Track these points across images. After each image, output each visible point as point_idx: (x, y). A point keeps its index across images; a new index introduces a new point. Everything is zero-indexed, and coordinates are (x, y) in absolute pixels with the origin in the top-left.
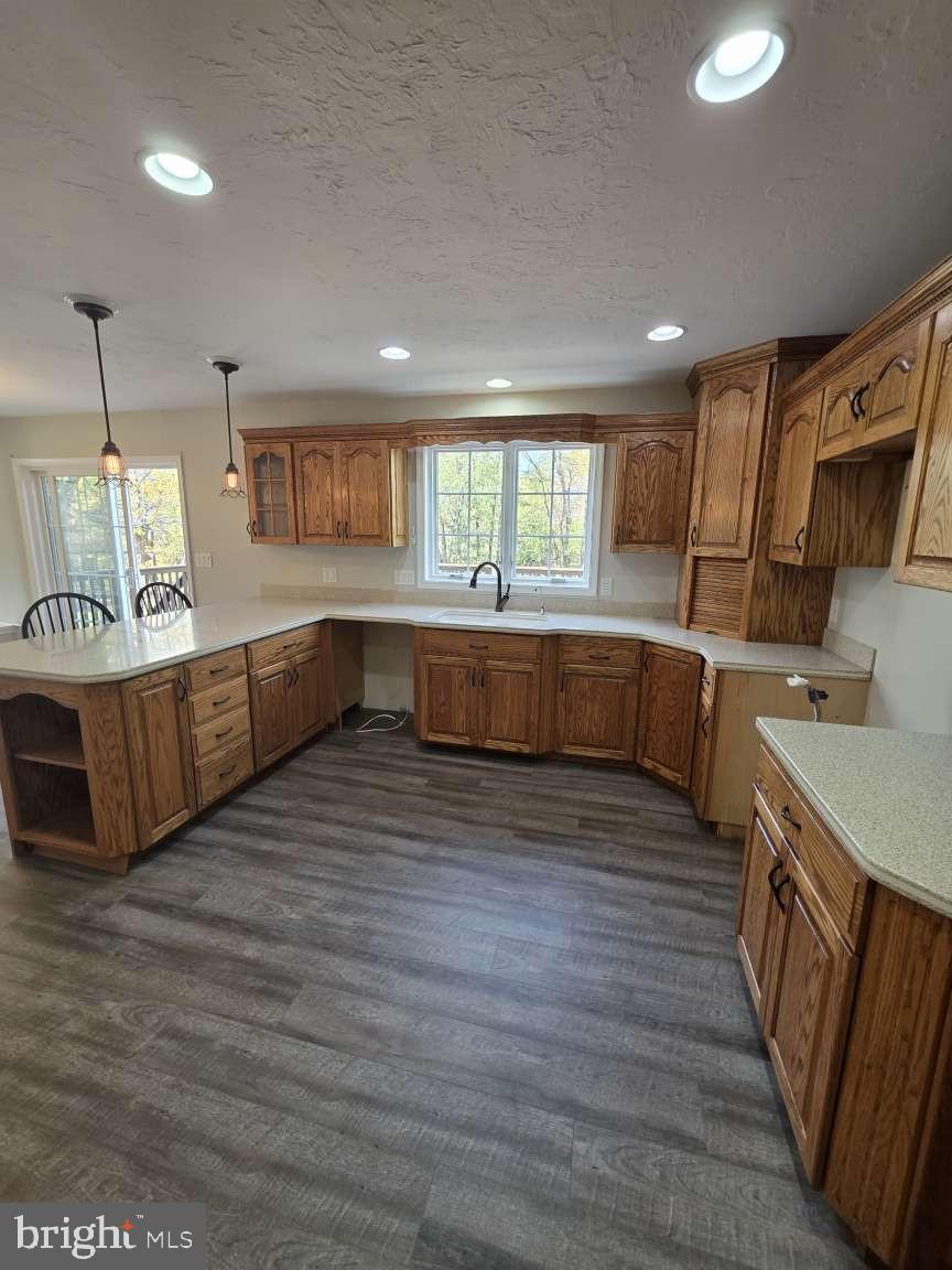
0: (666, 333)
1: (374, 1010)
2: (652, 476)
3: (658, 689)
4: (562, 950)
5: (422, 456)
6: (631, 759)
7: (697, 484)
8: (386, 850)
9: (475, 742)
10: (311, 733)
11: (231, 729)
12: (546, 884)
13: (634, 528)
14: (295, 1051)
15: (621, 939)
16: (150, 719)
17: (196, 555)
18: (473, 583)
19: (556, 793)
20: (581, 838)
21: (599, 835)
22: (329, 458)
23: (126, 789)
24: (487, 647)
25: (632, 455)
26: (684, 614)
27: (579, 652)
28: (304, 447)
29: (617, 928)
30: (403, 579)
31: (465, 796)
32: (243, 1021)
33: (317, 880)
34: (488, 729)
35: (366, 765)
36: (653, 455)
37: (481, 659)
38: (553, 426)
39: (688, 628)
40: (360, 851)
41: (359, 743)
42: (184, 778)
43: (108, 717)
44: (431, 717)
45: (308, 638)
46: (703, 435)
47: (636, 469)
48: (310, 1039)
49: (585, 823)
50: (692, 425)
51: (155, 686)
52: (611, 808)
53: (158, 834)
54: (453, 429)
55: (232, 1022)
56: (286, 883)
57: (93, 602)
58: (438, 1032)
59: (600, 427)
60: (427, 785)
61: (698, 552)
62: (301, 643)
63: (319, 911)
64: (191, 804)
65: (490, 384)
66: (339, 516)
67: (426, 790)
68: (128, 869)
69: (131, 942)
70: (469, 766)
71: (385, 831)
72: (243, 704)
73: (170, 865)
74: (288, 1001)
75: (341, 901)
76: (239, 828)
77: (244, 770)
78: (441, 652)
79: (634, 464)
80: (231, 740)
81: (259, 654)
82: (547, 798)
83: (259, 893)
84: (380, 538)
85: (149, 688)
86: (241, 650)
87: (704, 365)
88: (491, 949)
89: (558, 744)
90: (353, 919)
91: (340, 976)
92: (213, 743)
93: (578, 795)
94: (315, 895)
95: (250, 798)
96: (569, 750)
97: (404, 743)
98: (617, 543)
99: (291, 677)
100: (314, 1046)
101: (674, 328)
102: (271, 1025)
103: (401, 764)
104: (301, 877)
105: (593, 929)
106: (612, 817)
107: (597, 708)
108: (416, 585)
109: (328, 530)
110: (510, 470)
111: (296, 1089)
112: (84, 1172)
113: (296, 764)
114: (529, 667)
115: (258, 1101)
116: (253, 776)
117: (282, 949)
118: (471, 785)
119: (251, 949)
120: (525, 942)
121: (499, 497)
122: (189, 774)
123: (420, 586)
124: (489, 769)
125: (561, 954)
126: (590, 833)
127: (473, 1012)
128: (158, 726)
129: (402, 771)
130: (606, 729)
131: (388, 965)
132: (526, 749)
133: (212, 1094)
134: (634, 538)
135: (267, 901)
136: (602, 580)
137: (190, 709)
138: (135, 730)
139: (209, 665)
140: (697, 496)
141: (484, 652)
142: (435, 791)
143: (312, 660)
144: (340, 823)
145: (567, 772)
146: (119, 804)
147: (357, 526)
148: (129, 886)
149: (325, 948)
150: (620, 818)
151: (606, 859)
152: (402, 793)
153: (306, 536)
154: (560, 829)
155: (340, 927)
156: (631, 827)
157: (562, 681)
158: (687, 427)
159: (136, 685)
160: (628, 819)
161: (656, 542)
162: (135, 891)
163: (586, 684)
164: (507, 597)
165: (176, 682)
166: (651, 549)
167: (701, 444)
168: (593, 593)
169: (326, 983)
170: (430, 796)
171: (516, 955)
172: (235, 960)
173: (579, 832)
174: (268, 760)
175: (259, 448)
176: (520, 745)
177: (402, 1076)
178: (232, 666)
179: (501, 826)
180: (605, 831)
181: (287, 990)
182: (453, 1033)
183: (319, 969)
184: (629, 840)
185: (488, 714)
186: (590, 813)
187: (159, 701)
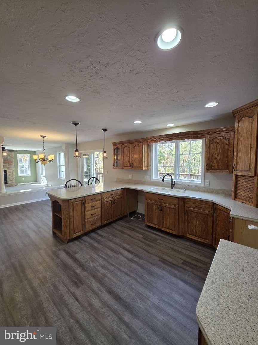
0: (212, 105)
1: (95, 299)
2: (219, 148)
3: (219, 221)
4: (154, 304)
5: (153, 145)
6: (211, 244)
7: (235, 150)
8: (121, 254)
9: (159, 228)
10: (119, 217)
11: (95, 213)
12: (161, 279)
13: (213, 165)
14: (73, 301)
15: (176, 309)
16: (75, 209)
17: (105, 171)
18: (163, 180)
19: (180, 250)
20: (181, 267)
21: (188, 268)
22: (129, 148)
23: (68, 224)
24: (162, 200)
25: (211, 141)
26: (233, 195)
27: (191, 204)
28: (124, 145)
29: (177, 305)
30: (147, 178)
31: (151, 243)
32: (67, 288)
33: (102, 257)
34: (163, 224)
35: (129, 228)
36: (219, 141)
37: (162, 203)
38: (184, 135)
39: (235, 200)
40: (115, 252)
41: (131, 222)
42: (82, 224)
43: (66, 207)
44: (148, 218)
45: (119, 193)
46: (236, 133)
47: (213, 146)
48: (77, 300)
49: (185, 263)
50: (233, 130)
51: (77, 201)
52: (197, 260)
53: (75, 236)
54: (162, 138)
55: (65, 288)
56: (95, 256)
57: (78, 181)
58: (106, 313)
59: (200, 134)
60: (142, 238)
61: (236, 173)
62: (117, 194)
63: (97, 266)
64: (84, 230)
65: (168, 125)
66: (131, 162)
67: (141, 239)
68: (68, 243)
69: (59, 260)
70: (156, 235)
71: (124, 249)
72: (99, 208)
73: (76, 244)
74: (78, 287)
75: (103, 265)
76: (93, 239)
77: (98, 224)
78: (151, 199)
79: (212, 144)
80: (95, 216)
81: (104, 196)
82: (176, 251)
83: (88, 256)
84: (140, 167)
85: (76, 202)
86: (100, 194)
87: (235, 111)
88: (133, 295)
89: (185, 234)
90: (104, 271)
91: (92, 285)
92: (90, 216)
93: (187, 252)
94: (99, 261)
95: (99, 232)
96: (189, 236)
97: (142, 224)
98: (207, 169)
99: (113, 202)
100: (77, 302)
101: (215, 103)
102: (72, 292)
103: (138, 229)
104: (99, 255)
105: (168, 301)
106: (196, 263)
107: (198, 223)
108: (151, 180)
109: (129, 166)
110: (177, 147)
111: (67, 312)
112: (24, 310)
113: (113, 225)
114: (175, 207)
115: (59, 311)
116: (101, 226)
117: (85, 273)
118: (154, 241)
119: (79, 271)
120: (144, 296)
121: (174, 156)
122: (84, 223)
123: (152, 180)
124: (162, 237)
125: (153, 305)
126: (185, 267)
127: (118, 312)
128: (77, 211)
129: (138, 232)
130: (201, 231)
131: (104, 287)
132: (174, 233)
133: (52, 304)
134: (213, 168)
135: (88, 259)
136: (206, 181)
137: (85, 208)
138: (71, 211)
139: (91, 197)
140: (235, 154)
141: (162, 201)
142: (144, 240)
143: (120, 198)
144: (114, 243)
145: (187, 243)
146: (67, 227)
147: (135, 164)
148: (66, 247)
149: (93, 277)
150: (199, 264)
151: (186, 278)
152: (134, 238)
153: (124, 167)
154: (175, 262)
155: (100, 272)
156: (201, 269)
157: (186, 212)
158: (232, 131)
159: (72, 201)
160: (202, 265)
161: (221, 169)
162: (67, 248)
163: (194, 215)
164: (174, 185)
165: (82, 201)
166: (220, 172)
167: (236, 136)
168: (203, 185)
169: (89, 287)
170: (142, 242)
171: (139, 300)
172: (75, 272)
173: (182, 265)
174: (105, 222)
175: (116, 146)
176: (173, 231)
177: (90, 322)
178: (97, 198)
179: (157, 256)
180: (191, 267)
181: (80, 284)
182: (109, 316)
183: (89, 282)
184: (198, 273)
185: (163, 219)
186: (188, 260)
187: (77, 205)
